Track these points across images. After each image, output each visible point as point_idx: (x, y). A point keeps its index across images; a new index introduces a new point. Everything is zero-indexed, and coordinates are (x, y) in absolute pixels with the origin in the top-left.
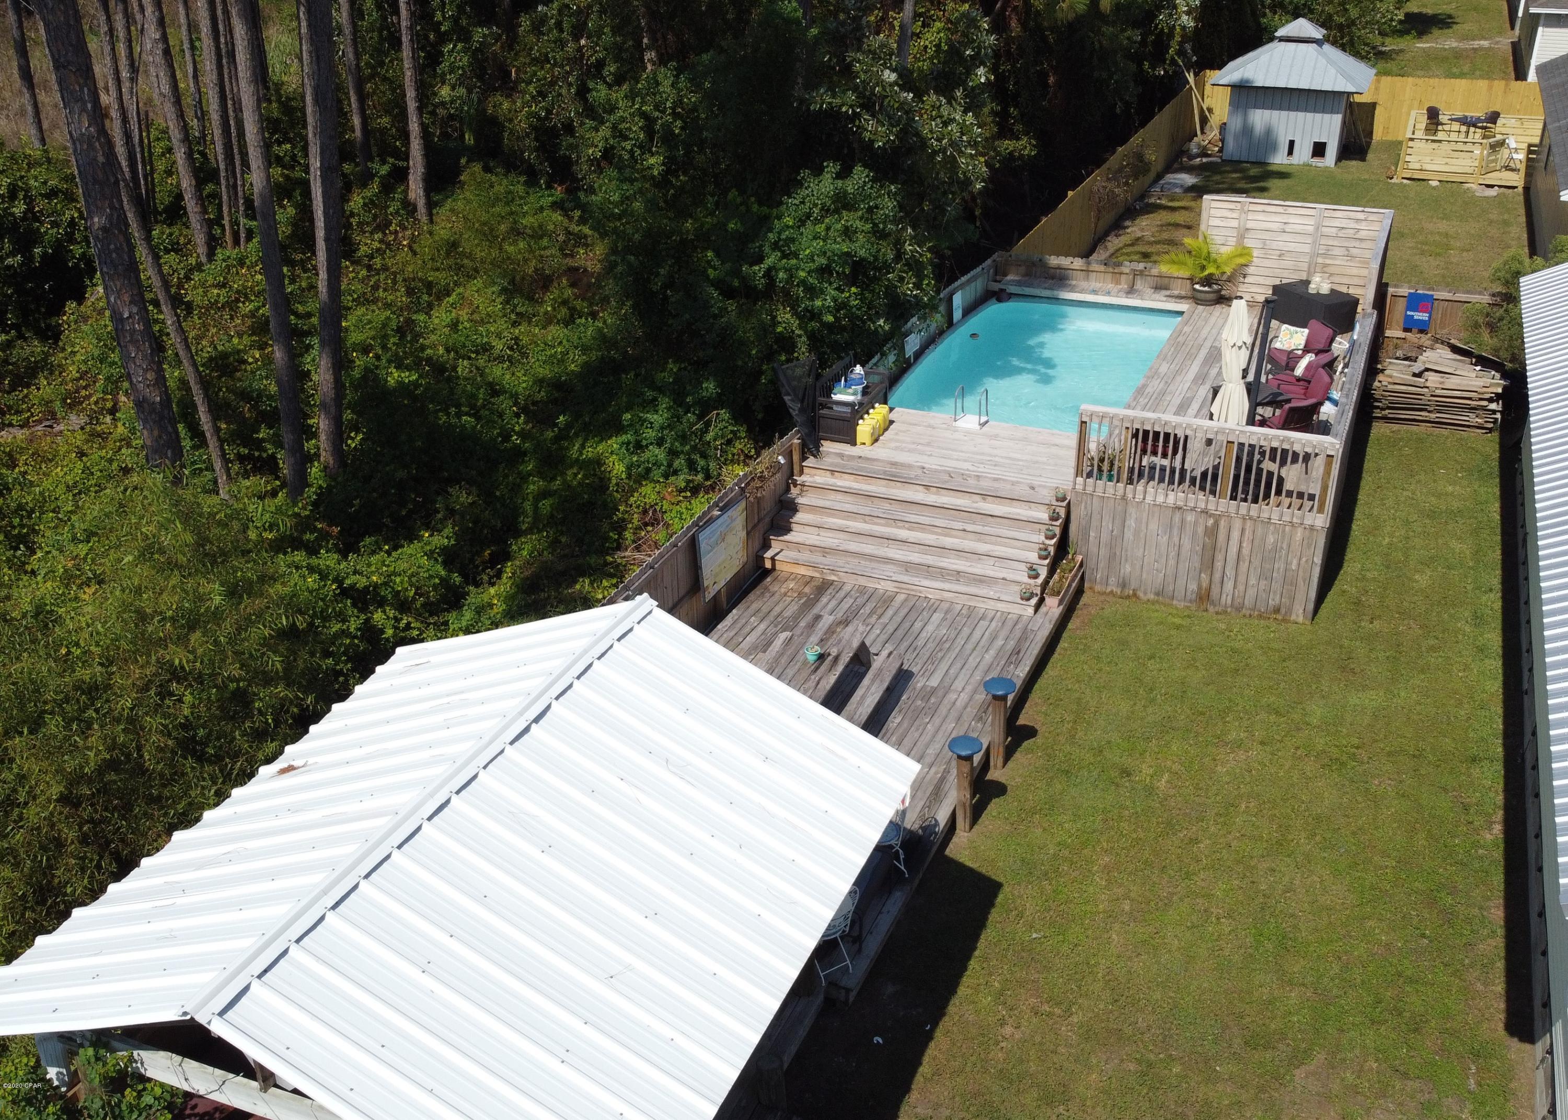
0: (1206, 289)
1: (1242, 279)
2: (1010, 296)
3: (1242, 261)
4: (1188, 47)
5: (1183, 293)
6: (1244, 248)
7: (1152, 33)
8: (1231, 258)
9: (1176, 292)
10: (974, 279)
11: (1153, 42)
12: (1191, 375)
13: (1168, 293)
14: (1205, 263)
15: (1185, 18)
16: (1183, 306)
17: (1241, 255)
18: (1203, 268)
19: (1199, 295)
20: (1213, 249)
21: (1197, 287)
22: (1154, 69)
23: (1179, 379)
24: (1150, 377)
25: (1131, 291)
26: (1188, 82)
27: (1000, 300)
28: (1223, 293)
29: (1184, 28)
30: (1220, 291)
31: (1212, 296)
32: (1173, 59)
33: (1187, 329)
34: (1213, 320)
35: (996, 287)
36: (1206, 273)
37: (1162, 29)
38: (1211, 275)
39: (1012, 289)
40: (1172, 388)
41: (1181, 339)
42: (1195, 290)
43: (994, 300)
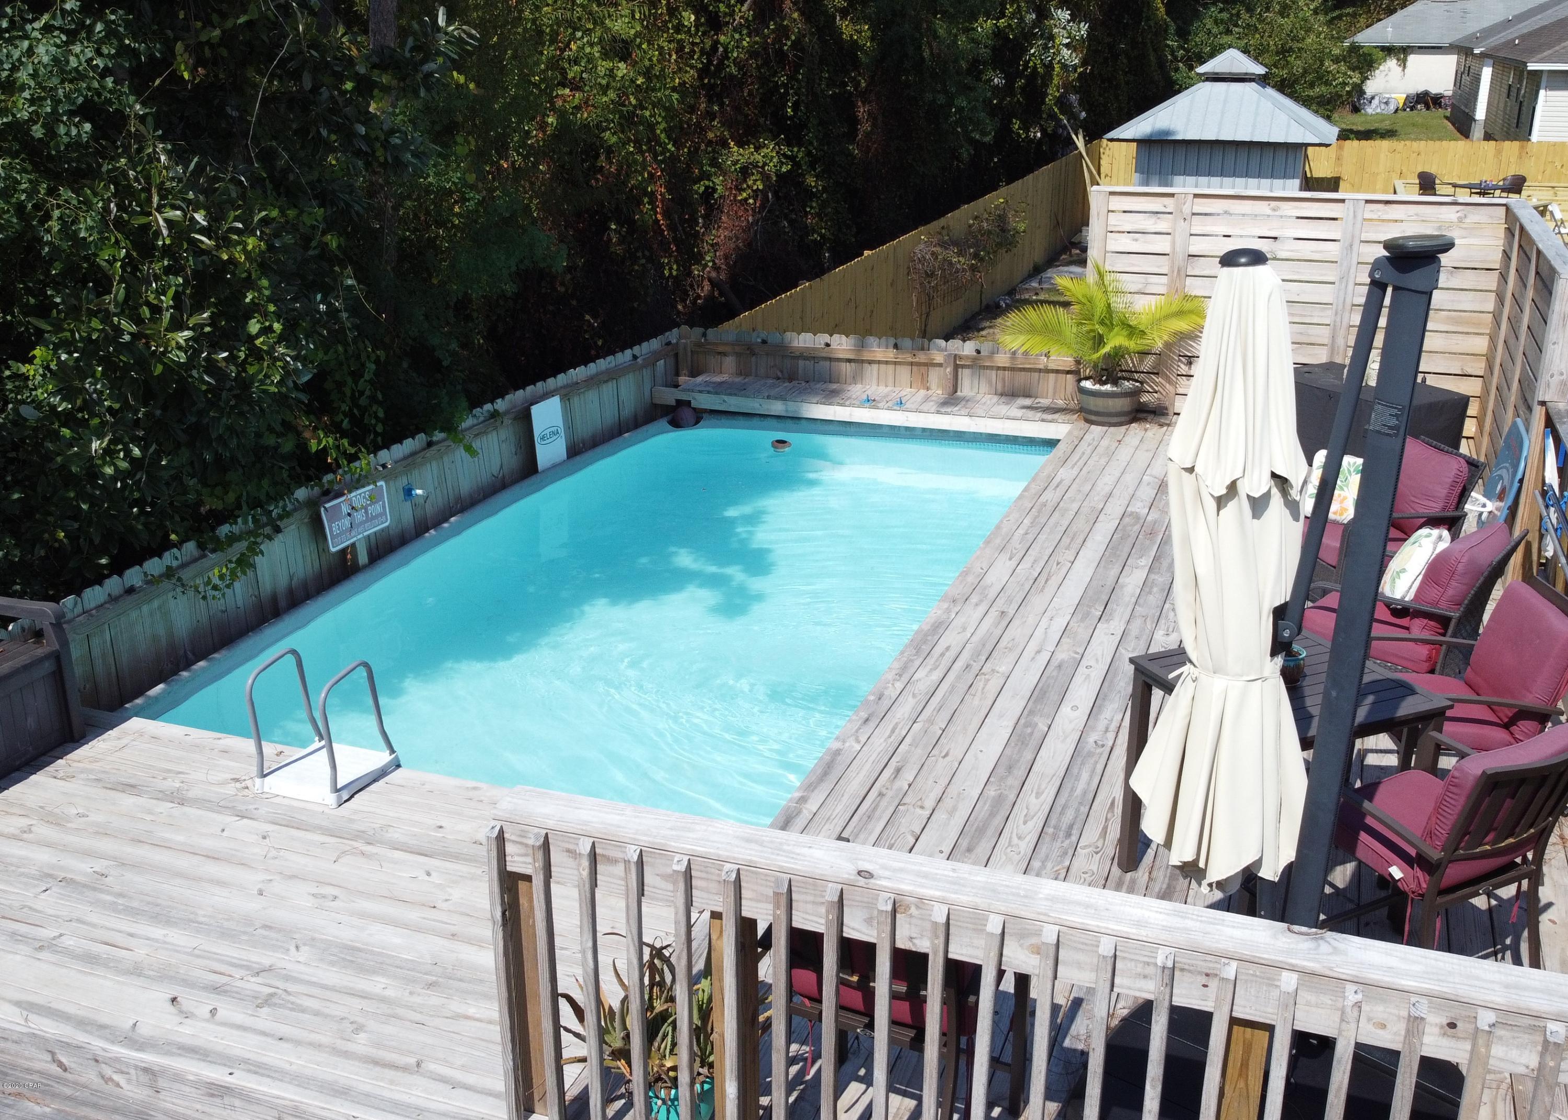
0: (1108, 387)
1: (1184, 369)
2: (698, 417)
3: (1182, 325)
4: (1073, 98)
5: (1060, 403)
6: (1187, 298)
7: (1020, 75)
8: (1158, 321)
9: (1045, 402)
10: (612, 375)
11: (1023, 88)
12: (1072, 591)
13: (1028, 402)
14: (1101, 330)
15: (1066, 52)
16: (1058, 429)
17: (1180, 314)
18: (1099, 341)
19: (1094, 404)
20: (1118, 303)
21: (1087, 384)
22: (1027, 130)
23: (1037, 602)
24: (958, 601)
25: (952, 399)
26: (1077, 148)
27: (676, 424)
28: (1145, 398)
29: (1064, 66)
30: (1136, 393)
31: (1122, 404)
32: (1052, 116)
33: (1065, 474)
34: (1124, 454)
35: (669, 396)
36: (1106, 349)
37: (1035, 67)
38: (1118, 354)
39: (703, 401)
40: (1016, 632)
41: (1050, 496)
42: (1083, 391)
43: (663, 423)
